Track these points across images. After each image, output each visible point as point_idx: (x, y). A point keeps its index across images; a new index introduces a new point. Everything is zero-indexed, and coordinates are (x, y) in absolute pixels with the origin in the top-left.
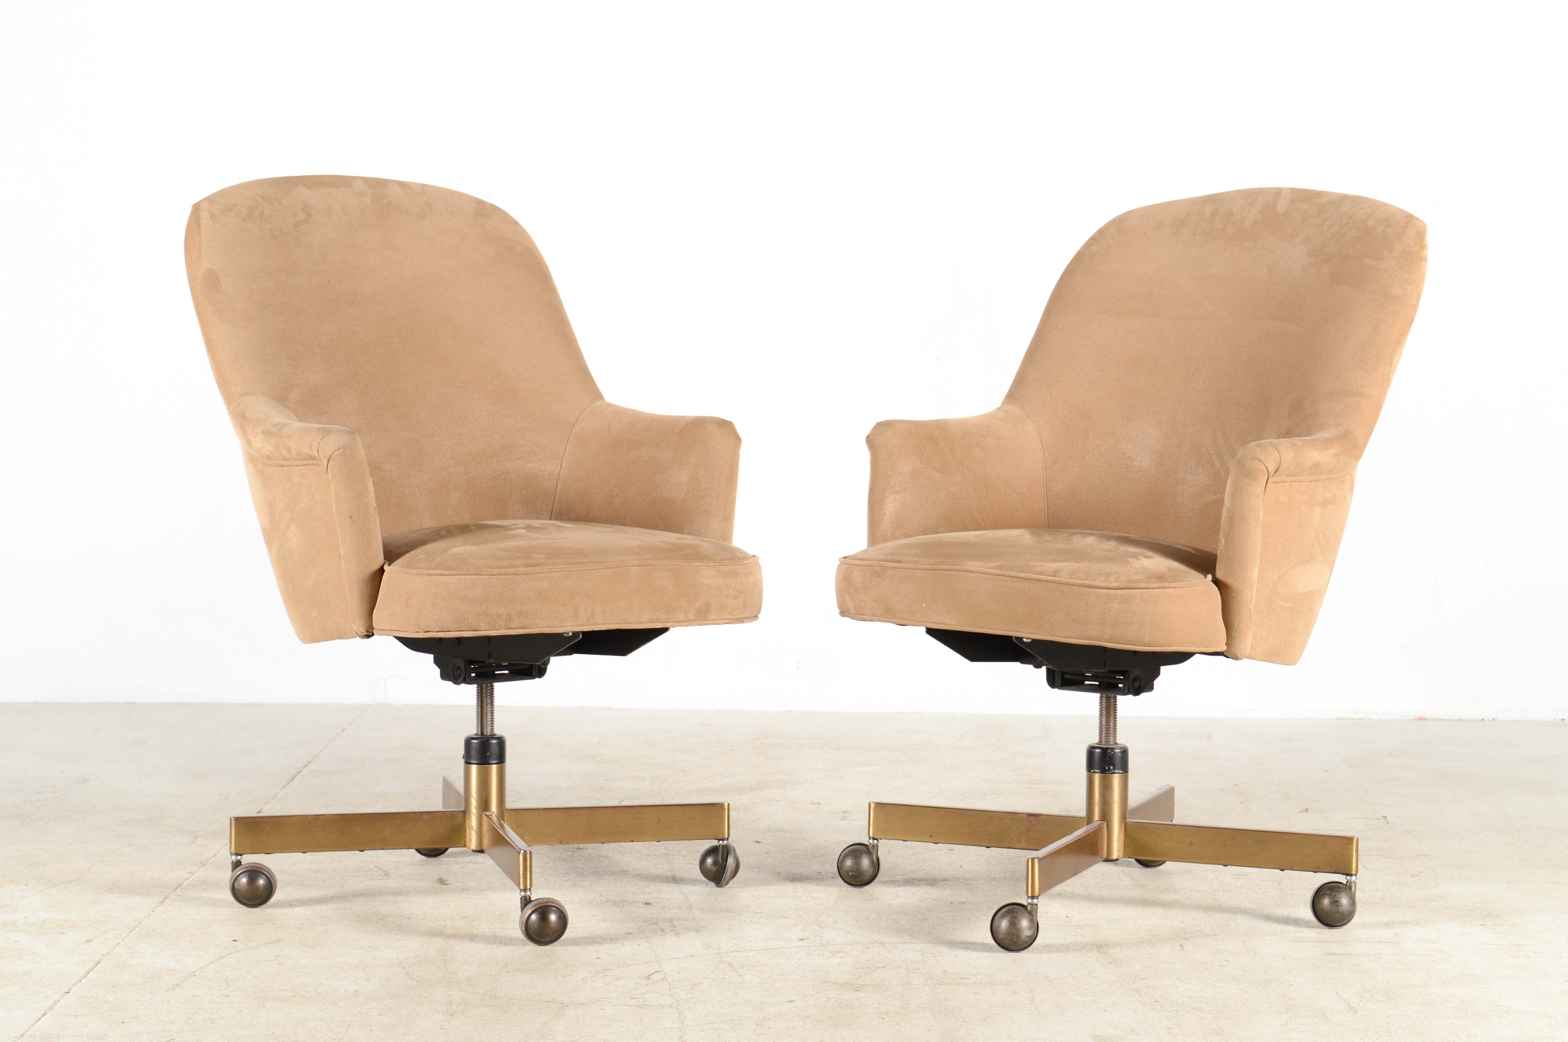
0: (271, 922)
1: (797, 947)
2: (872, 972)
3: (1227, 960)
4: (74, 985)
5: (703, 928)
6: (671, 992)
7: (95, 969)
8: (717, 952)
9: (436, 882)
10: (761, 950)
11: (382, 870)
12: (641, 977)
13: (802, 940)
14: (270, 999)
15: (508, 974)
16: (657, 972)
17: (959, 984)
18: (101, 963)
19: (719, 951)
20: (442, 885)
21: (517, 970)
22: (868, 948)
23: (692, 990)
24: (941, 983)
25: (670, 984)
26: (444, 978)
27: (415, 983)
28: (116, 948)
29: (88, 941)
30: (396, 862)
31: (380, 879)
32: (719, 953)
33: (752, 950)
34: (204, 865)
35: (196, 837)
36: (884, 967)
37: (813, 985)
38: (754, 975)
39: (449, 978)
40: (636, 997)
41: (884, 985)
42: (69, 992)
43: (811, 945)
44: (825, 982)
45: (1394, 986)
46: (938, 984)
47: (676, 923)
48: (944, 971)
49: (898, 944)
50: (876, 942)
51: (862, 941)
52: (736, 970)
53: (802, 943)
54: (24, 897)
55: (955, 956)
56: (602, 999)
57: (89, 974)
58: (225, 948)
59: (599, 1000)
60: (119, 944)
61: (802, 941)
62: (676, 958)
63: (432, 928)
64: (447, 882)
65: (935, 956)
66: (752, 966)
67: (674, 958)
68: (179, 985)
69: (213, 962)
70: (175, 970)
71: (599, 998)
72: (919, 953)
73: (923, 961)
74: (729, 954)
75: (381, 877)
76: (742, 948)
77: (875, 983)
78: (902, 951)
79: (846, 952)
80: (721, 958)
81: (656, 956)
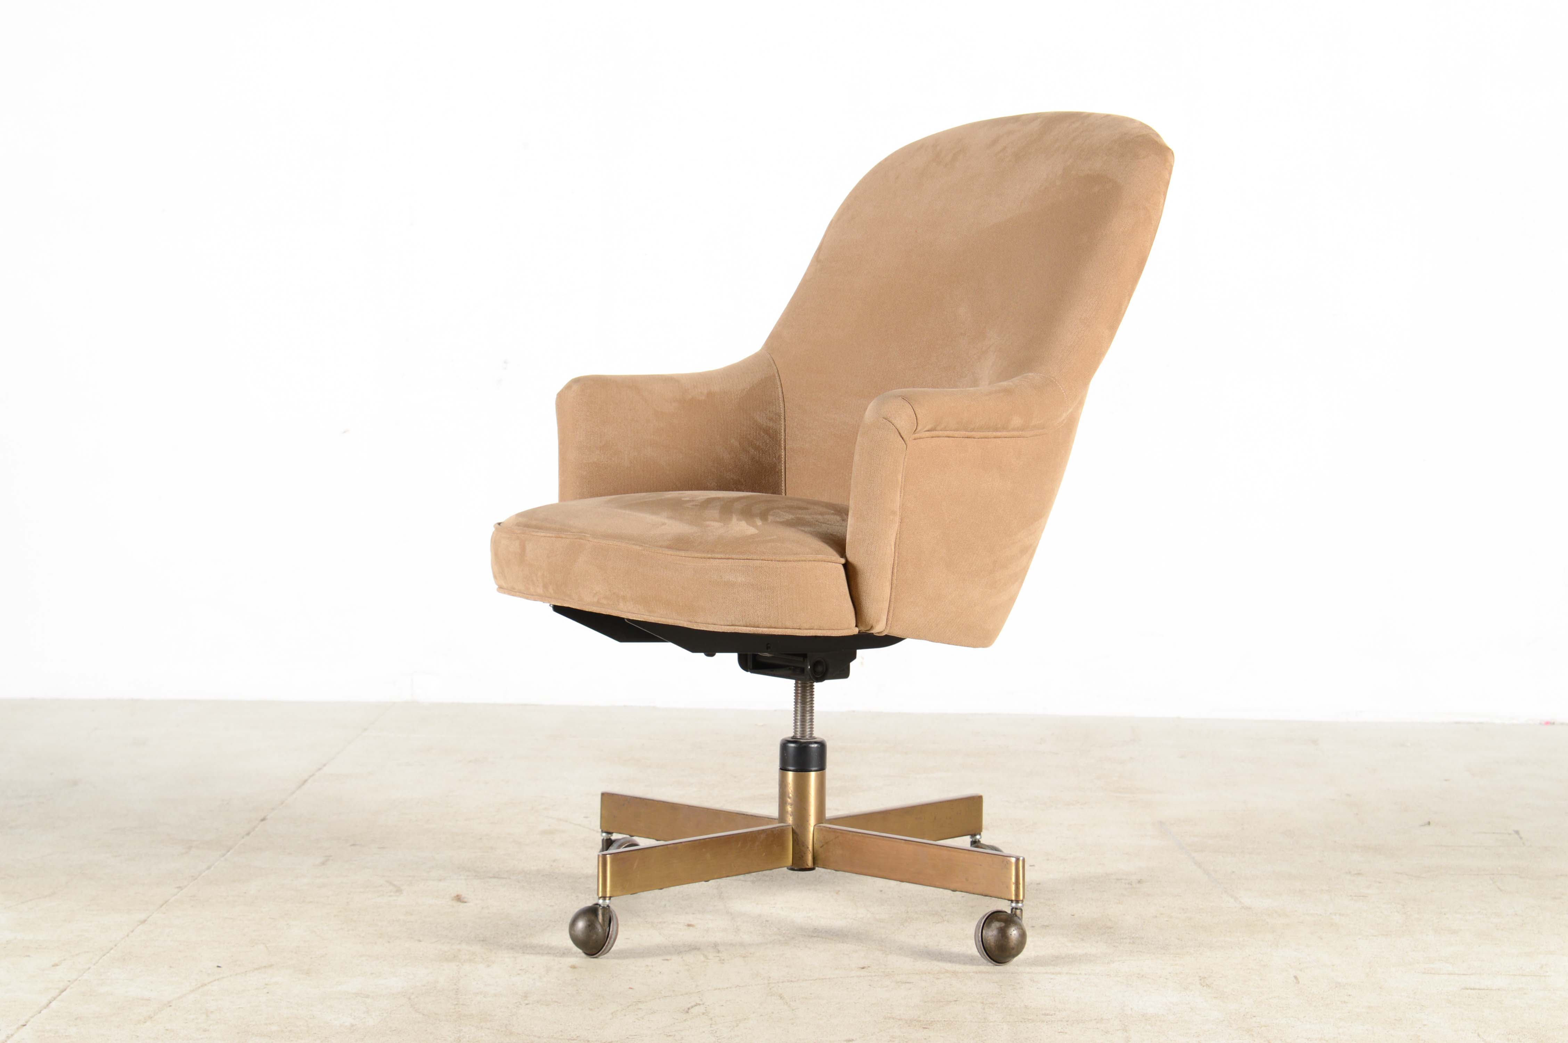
0: (263, 943)
1: (858, 976)
2: (943, 1006)
3: (1349, 995)
4: (32, 1017)
5: (751, 954)
6: (711, 1029)
8: (766, 981)
9: (453, 900)
10: (816, 979)
11: (394, 885)
12: (678, 1011)
13: (863, 968)
14: (253, 1034)
15: (527, 1006)
16: (697, 1005)
17: (1043, 1021)
19: (769, 980)
20: (459, 903)
21: (538, 1002)
22: (938, 979)
23: (737, 1026)
24: (1022, 1020)
25: (711, 1019)
26: (454, 1011)
27: (421, 1016)
28: (85, 974)
29: (56, 965)
30: (410, 876)
31: (390, 896)
32: (769, 983)
33: (806, 980)
34: (196, 879)
35: (190, 848)
36: (957, 1001)
37: (875, 1021)
38: (808, 1009)
39: (460, 1011)
40: (672, 1034)
41: (956, 1021)
42: (25, 1025)
43: (873, 974)
44: (889, 1018)
45: (1544, 1027)
46: (1018, 1022)
47: (719, 948)
48: (1026, 1006)
49: (972, 974)
50: (947, 971)
51: (931, 969)
52: (787, 1003)
53: (863, 973)
57: (51, 1004)
58: (209, 975)
59: (630, 1037)
60: (89, 968)
61: (864, 970)
62: (719, 989)
63: (445, 952)
64: (466, 900)
66: (806, 998)
67: (716, 989)
68: (151, 1018)
69: (193, 990)
70: (149, 1000)
73: (1001, 994)
74: (780, 984)
75: (392, 894)
76: (795, 978)
77: (946, 1020)
79: (913, 983)
80: (770, 989)
81: (697, 986)
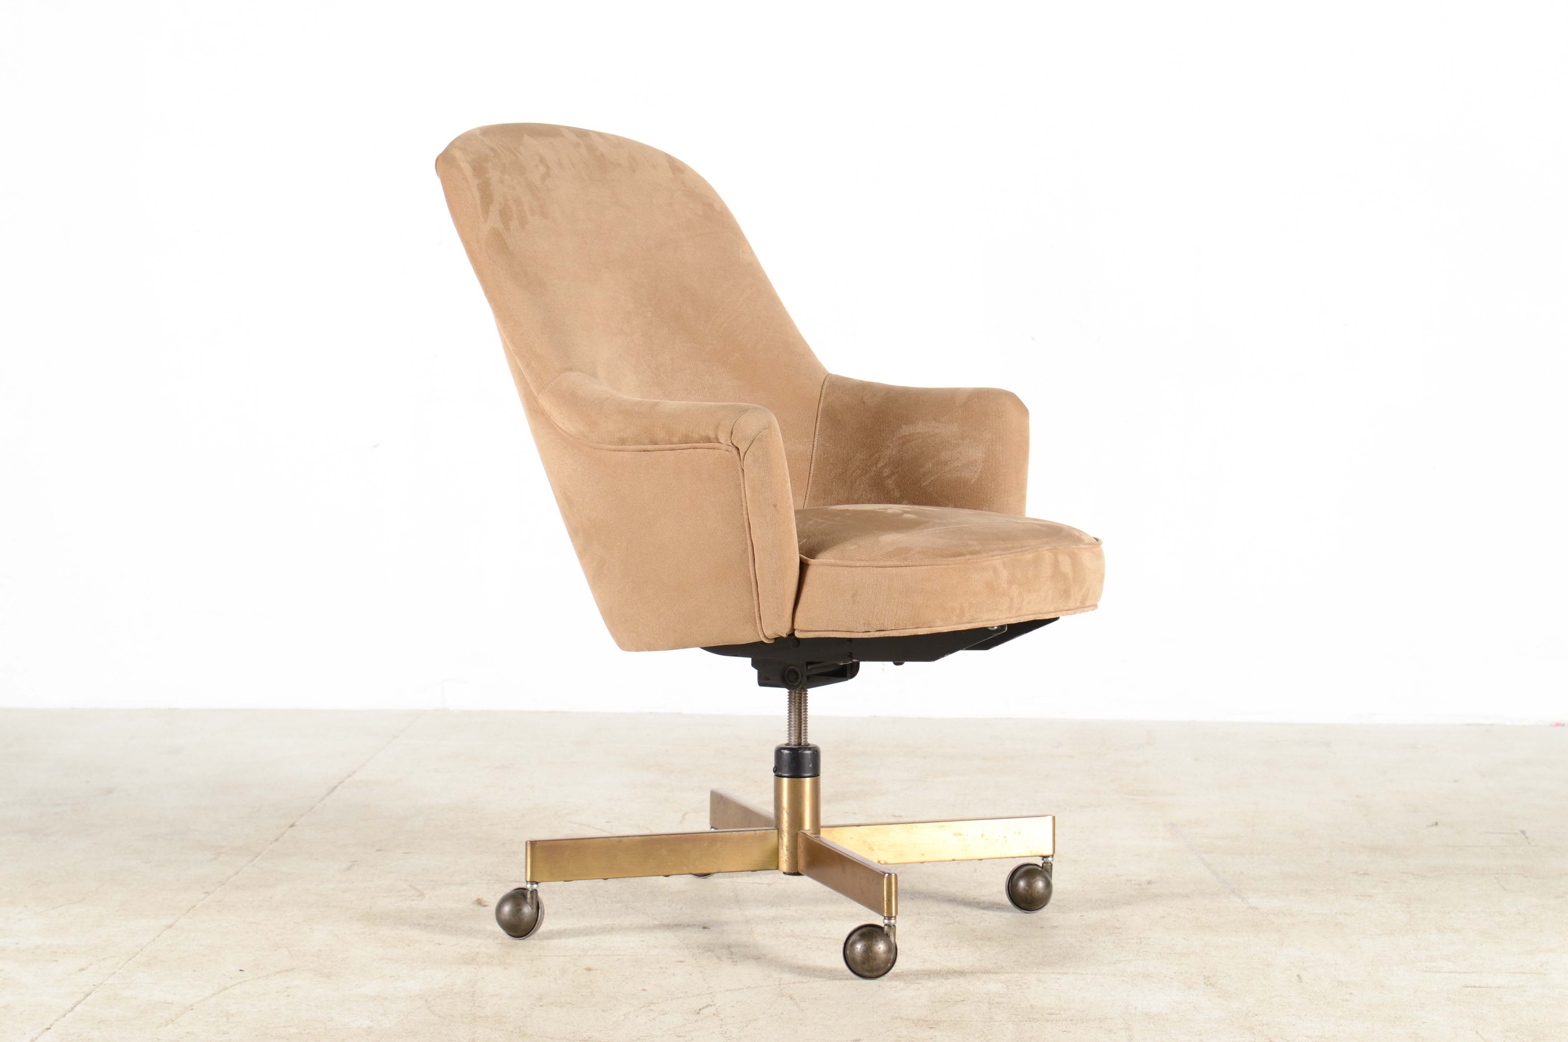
0: (286, 947)
2: (950, 1006)
3: (1351, 994)
4: (56, 1021)
6: (722, 1029)
7: (83, 1002)
8: (777, 983)
9: (474, 904)
11: (417, 890)
12: (690, 1012)
15: (541, 1008)
16: (708, 1006)
18: (91, 995)
20: (480, 907)
21: (552, 1004)
23: (746, 1027)
24: (1028, 1020)
25: (722, 1020)
26: (469, 1013)
27: (437, 1018)
28: (110, 979)
29: (82, 970)
30: (433, 881)
31: (412, 900)
33: (817, 981)
34: (223, 884)
35: (219, 854)
37: (882, 1021)
38: (817, 1009)
39: (475, 1013)
40: (682, 1035)
42: (49, 1029)
45: (1541, 1024)
47: (733, 950)
48: (1031, 1005)
52: (797, 1004)
54: (20, 920)
55: (1044, 988)
56: (644, 1038)
57: (76, 1007)
58: (231, 978)
59: (641, 1038)
60: (114, 973)
62: (731, 990)
63: (464, 955)
64: (486, 904)
65: (1021, 988)
66: (816, 999)
67: (728, 990)
68: (173, 1021)
69: (215, 994)
70: (172, 1003)
71: (641, 1036)
72: (1003, 984)
74: (791, 986)
75: (414, 898)
77: (952, 1020)
78: (985, 982)
81: (709, 987)
